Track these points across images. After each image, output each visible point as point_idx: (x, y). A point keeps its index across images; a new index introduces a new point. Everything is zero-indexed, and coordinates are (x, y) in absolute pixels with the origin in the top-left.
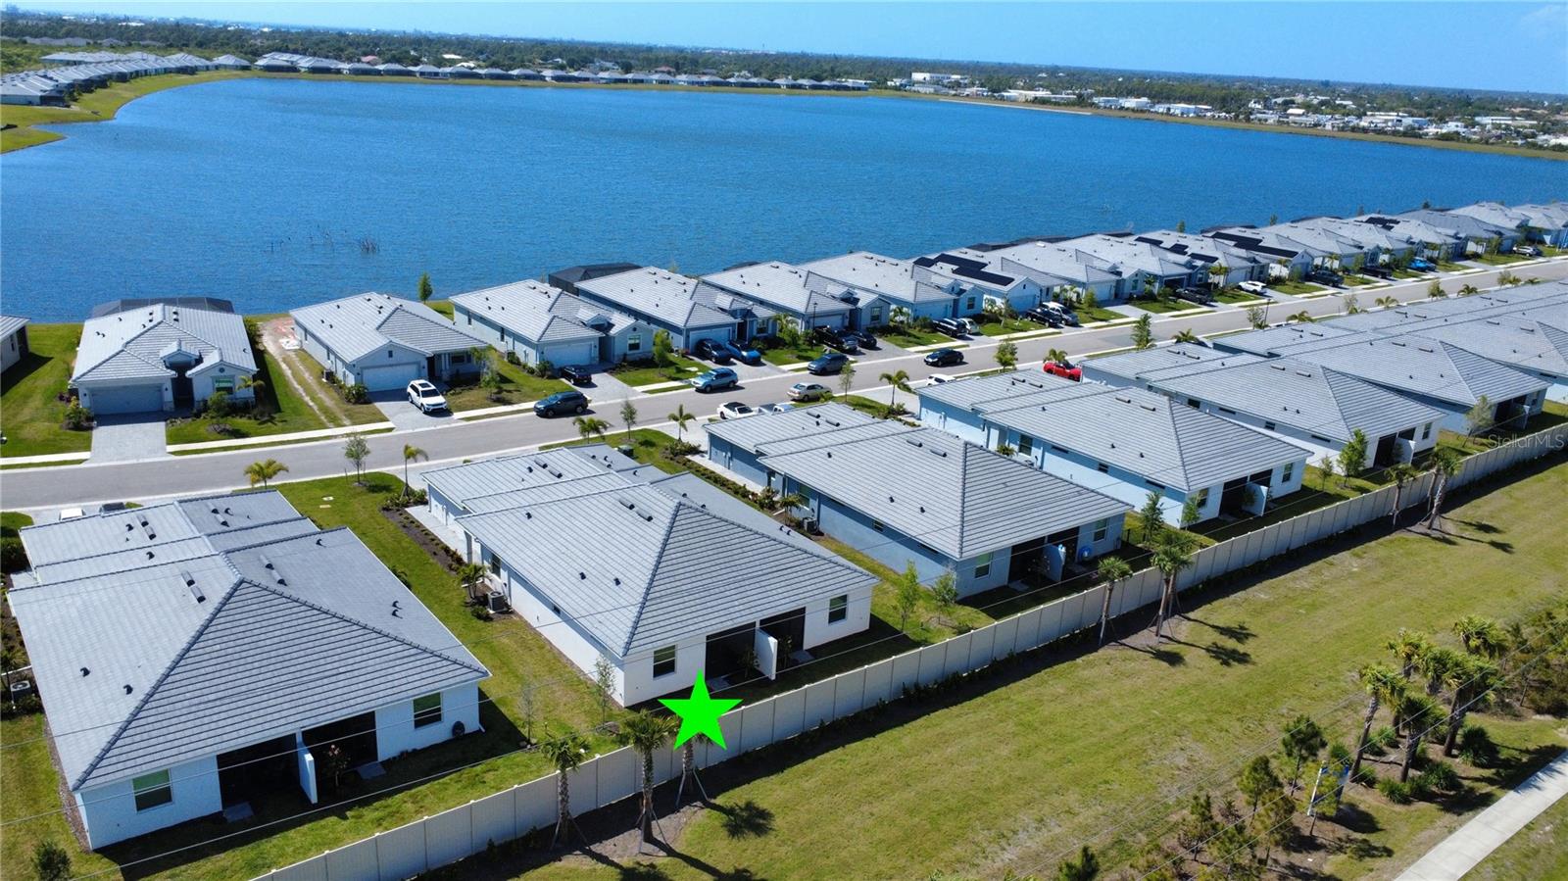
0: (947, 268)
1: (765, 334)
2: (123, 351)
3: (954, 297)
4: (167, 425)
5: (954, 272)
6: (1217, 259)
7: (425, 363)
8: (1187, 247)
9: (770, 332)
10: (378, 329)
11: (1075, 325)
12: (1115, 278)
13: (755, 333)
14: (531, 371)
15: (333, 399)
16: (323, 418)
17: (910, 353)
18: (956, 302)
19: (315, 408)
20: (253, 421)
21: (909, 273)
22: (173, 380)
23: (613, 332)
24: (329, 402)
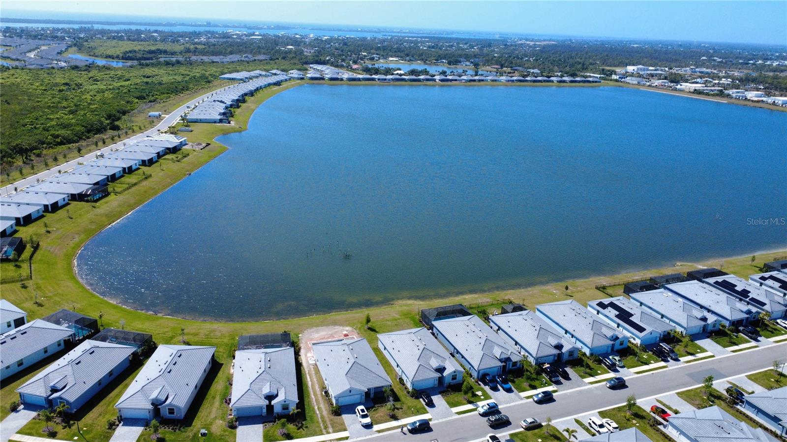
0: (613, 313)
1: (516, 367)
2: (249, 389)
3: (612, 342)
4: (263, 426)
5: (617, 316)
6: (765, 304)
7: (364, 394)
8: (750, 292)
9: (518, 366)
10: (346, 375)
11: (677, 360)
12: (703, 323)
13: (511, 367)
14: (408, 392)
15: (326, 410)
16: (322, 425)
17: (586, 384)
18: (613, 345)
19: (319, 416)
20: (295, 427)
21: (591, 326)
22: (267, 405)
23: (445, 374)
24: (325, 413)
